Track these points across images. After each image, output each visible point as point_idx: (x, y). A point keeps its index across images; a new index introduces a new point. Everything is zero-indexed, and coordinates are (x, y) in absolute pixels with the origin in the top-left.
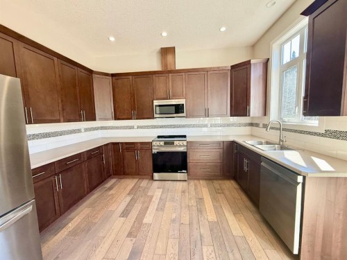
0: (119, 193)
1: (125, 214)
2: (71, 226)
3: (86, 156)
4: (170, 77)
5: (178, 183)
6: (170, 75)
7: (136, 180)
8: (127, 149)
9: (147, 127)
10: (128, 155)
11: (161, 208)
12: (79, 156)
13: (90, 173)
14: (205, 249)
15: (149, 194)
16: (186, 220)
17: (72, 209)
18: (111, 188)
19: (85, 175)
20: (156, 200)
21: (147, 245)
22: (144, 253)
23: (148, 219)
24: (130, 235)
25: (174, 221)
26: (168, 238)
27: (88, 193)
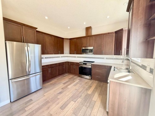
0: (66, 78)
1: (64, 84)
2: (51, 82)
3: (58, 65)
4: (88, 38)
5: (87, 80)
6: (88, 37)
7: (73, 76)
8: (72, 64)
9: (81, 57)
10: (72, 66)
11: (75, 85)
12: (56, 64)
13: (59, 70)
14: (79, 99)
15: (75, 80)
16: (80, 91)
17: (53, 78)
18: (65, 76)
19: (57, 70)
20: (75, 83)
21: (65, 92)
22: (63, 94)
23: (69, 87)
24: (62, 89)
25: (76, 89)
26: (71, 93)
27: (58, 76)
